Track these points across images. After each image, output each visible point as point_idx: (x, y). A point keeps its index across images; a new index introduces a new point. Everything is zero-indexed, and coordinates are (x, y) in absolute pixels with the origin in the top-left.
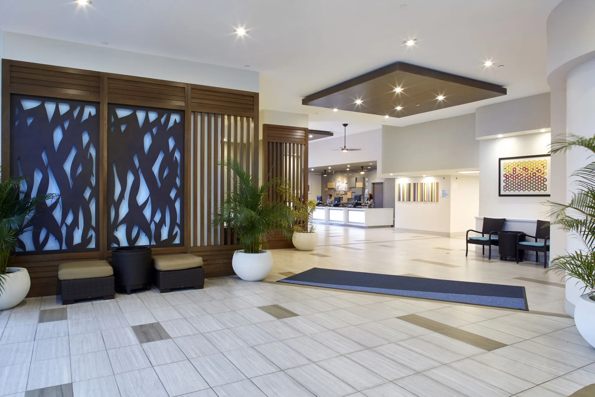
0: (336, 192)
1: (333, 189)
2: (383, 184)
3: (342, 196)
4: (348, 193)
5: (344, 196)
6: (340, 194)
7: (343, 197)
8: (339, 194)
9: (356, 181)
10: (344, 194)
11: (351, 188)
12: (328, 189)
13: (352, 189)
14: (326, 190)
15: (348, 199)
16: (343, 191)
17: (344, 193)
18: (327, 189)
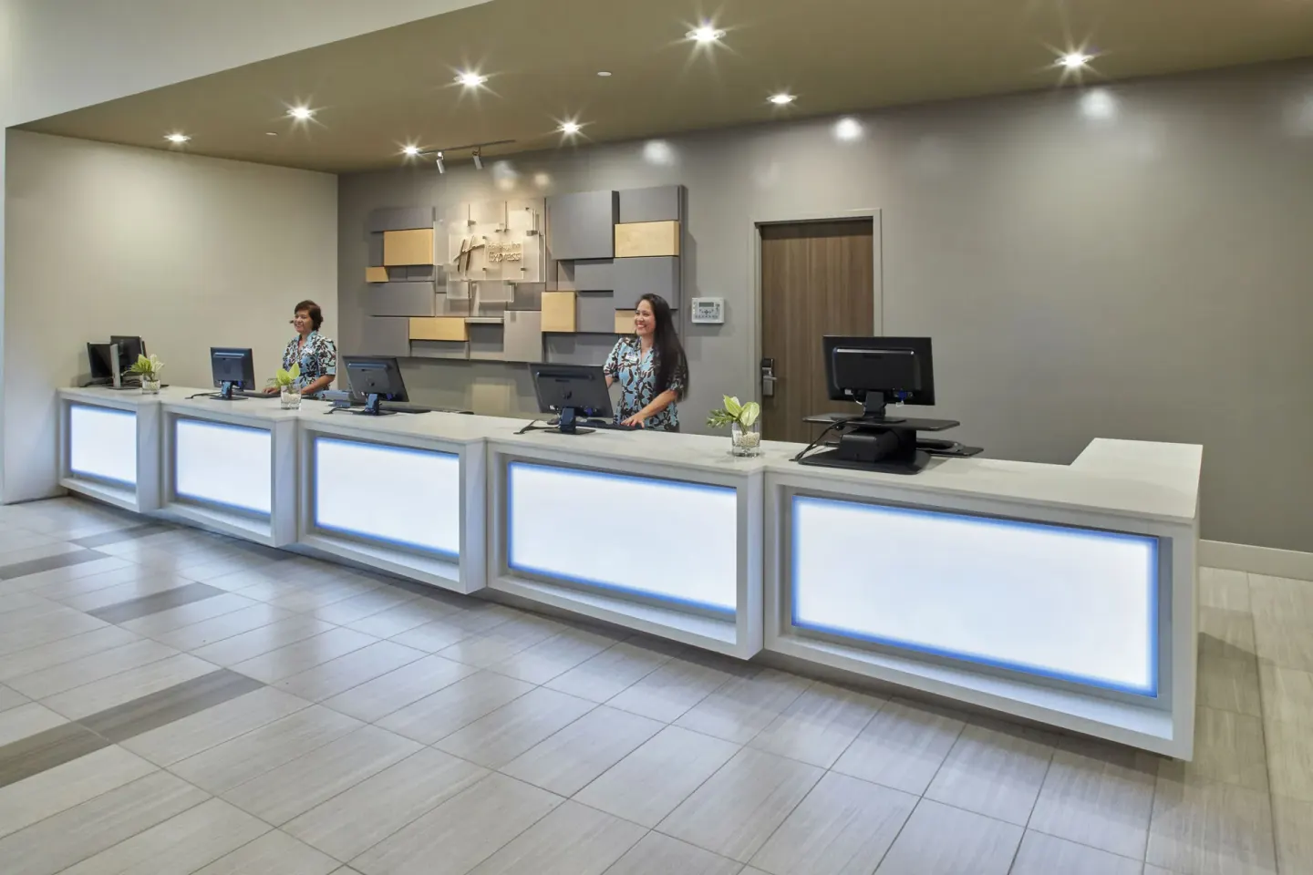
0: (448, 288)
1: (426, 269)
2: (870, 232)
3: (498, 320)
4: (544, 295)
5: (513, 318)
6: (478, 301)
7: (501, 326)
8: (471, 302)
9: (616, 219)
10: (507, 307)
11: (569, 263)
12: (390, 269)
13: (578, 268)
14: (369, 279)
15: (545, 334)
16: (510, 283)
17: (511, 300)
18: (381, 275)
